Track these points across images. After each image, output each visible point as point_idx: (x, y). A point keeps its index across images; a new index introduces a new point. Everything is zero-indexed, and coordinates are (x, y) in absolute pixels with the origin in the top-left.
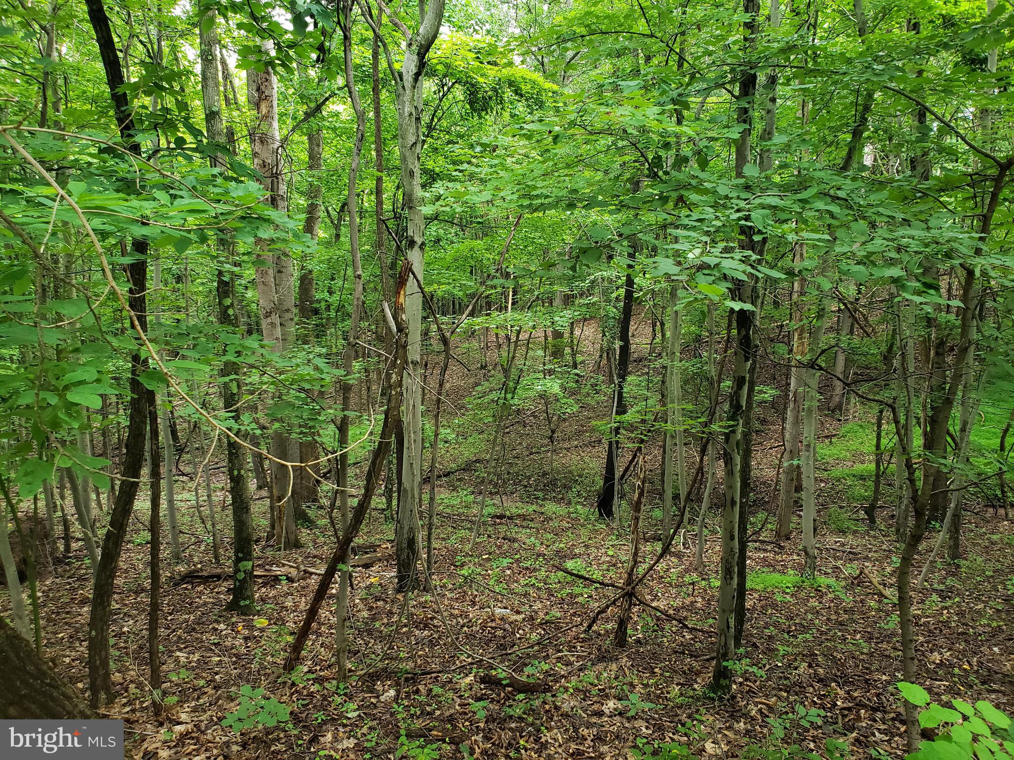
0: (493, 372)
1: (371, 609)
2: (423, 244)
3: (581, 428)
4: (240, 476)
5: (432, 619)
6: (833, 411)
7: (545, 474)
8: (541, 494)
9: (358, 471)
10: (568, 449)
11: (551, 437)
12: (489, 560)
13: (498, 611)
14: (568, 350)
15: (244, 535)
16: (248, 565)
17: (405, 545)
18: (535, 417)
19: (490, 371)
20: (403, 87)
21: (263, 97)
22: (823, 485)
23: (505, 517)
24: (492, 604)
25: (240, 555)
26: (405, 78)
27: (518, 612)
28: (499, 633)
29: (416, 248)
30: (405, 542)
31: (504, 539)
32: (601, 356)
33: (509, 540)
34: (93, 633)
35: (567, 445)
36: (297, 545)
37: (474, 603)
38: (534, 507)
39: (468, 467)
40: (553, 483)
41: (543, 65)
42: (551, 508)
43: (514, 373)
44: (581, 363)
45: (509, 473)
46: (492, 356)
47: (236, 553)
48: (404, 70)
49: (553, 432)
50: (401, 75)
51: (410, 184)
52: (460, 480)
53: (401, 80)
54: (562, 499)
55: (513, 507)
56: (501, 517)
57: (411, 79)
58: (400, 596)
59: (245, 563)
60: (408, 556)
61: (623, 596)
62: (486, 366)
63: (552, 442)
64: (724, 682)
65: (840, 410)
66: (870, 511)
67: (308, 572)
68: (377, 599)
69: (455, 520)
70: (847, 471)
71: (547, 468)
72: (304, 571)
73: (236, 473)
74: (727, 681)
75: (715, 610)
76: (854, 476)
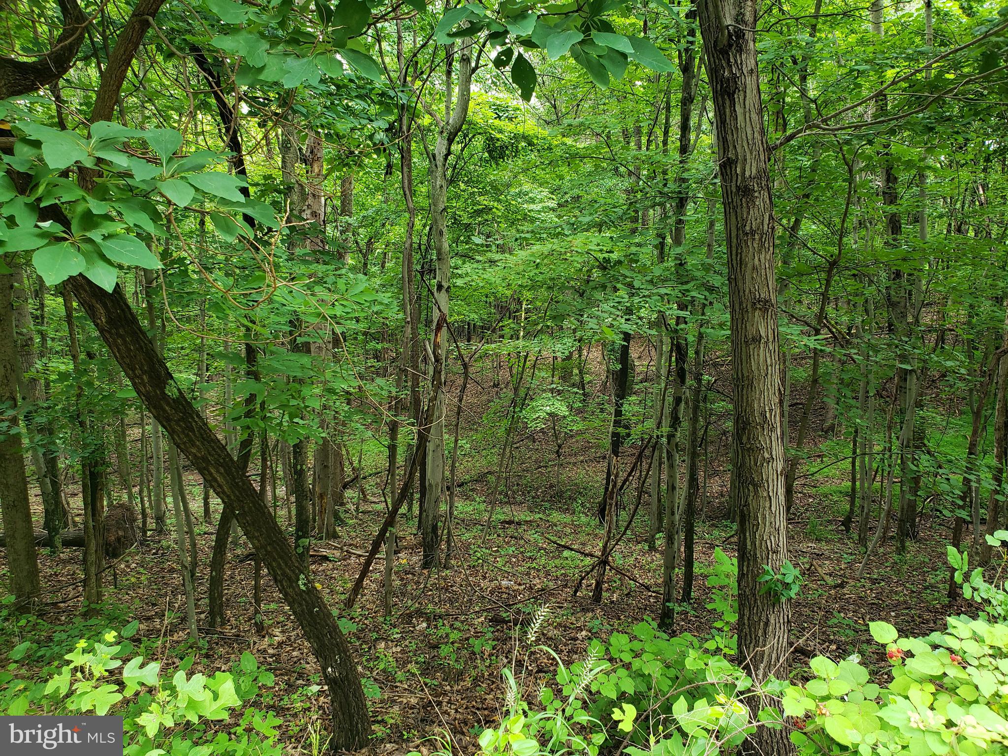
0: (505, 390)
1: (402, 579)
2: (449, 287)
3: (587, 444)
4: (302, 470)
5: (451, 586)
6: (826, 432)
7: (551, 486)
8: (547, 505)
9: (378, 480)
10: (575, 464)
11: (557, 452)
12: (497, 551)
13: (505, 583)
14: (576, 371)
15: (304, 517)
16: (306, 541)
17: (429, 530)
18: (544, 433)
19: (501, 389)
20: (436, 166)
21: (316, 158)
22: (811, 500)
23: (513, 522)
24: (499, 578)
25: (300, 533)
26: (437, 159)
27: (520, 584)
28: (505, 596)
29: (443, 291)
30: (430, 527)
31: (511, 537)
32: (607, 377)
33: (516, 538)
34: (214, 573)
35: (573, 460)
36: (335, 536)
37: (485, 578)
38: (541, 516)
39: (481, 478)
40: (560, 494)
41: (555, 108)
42: (556, 516)
43: (522, 392)
44: (588, 383)
45: (518, 485)
46: (504, 374)
47: (297, 530)
48: (436, 152)
49: (560, 446)
50: (434, 156)
51: (440, 241)
52: (472, 490)
53: (435, 160)
54: (567, 509)
55: (523, 515)
56: (510, 522)
57: (442, 159)
58: (425, 571)
59: (304, 540)
60: (432, 539)
61: (599, 564)
62: (498, 384)
63: (559, 456)
64: (668, 621)
65: (833, 432)
66: (847, 523)
67: (350, 552)
68: (407, 573)
69: (469, 524)
70: (834, 488)
71: (554, 481)
72: (347, 551)
73: (299, 467)
74: (670, 620)
75: (680, 587)
76: (841, 492)
